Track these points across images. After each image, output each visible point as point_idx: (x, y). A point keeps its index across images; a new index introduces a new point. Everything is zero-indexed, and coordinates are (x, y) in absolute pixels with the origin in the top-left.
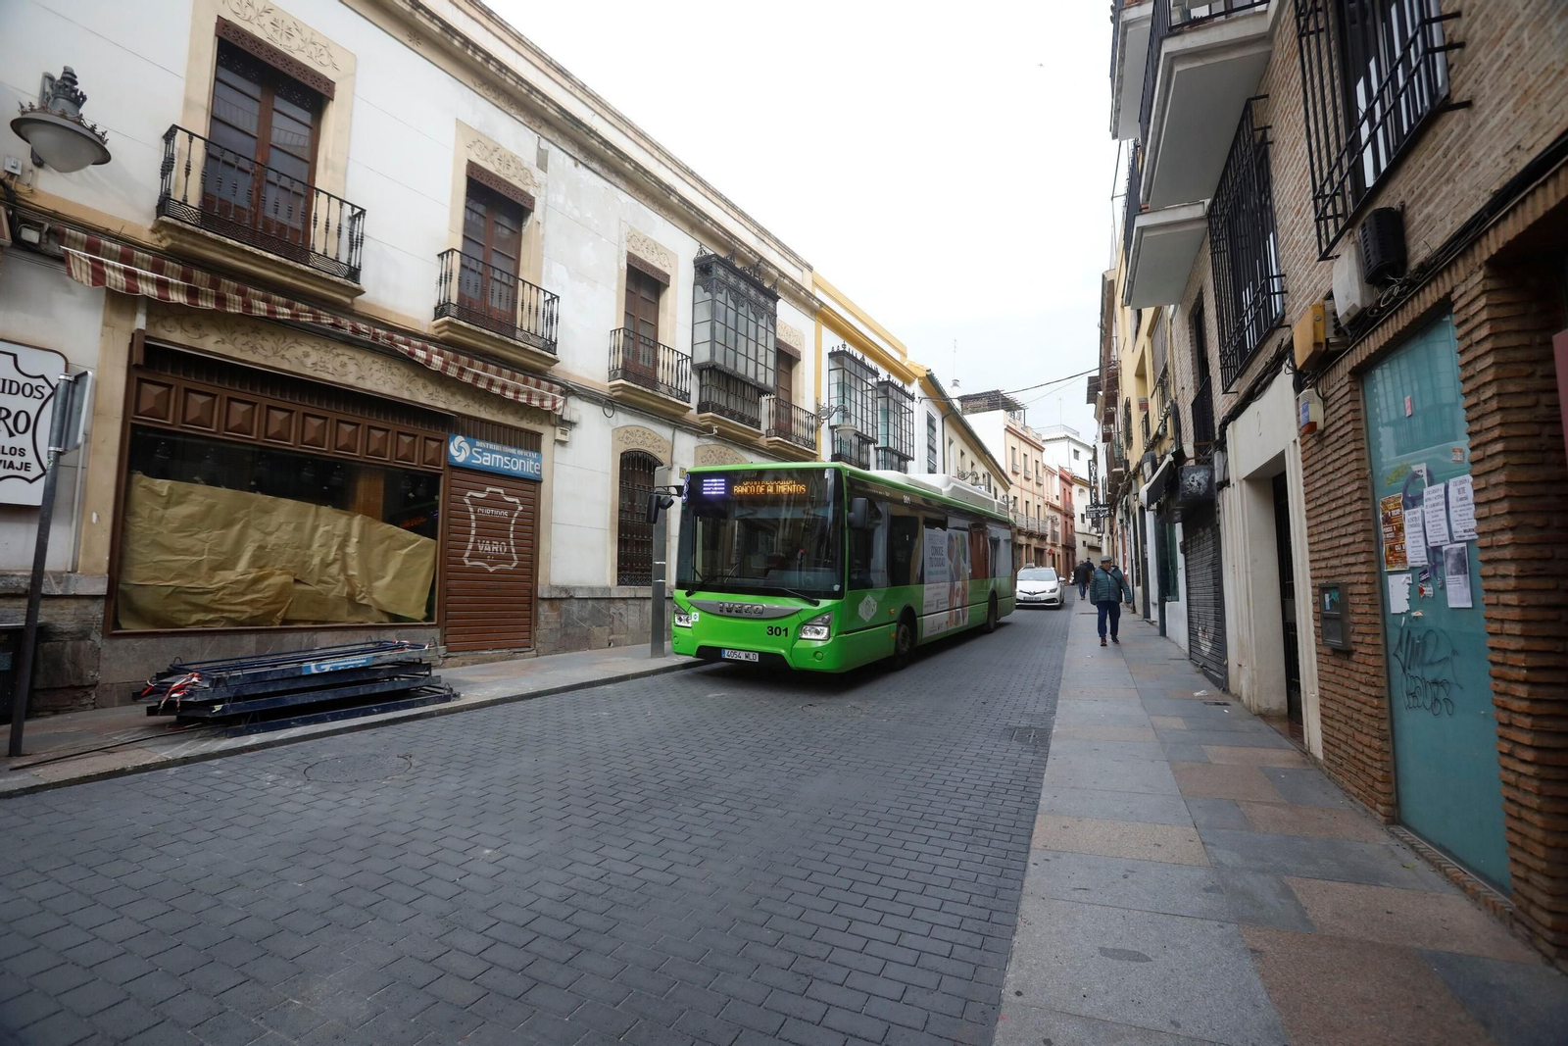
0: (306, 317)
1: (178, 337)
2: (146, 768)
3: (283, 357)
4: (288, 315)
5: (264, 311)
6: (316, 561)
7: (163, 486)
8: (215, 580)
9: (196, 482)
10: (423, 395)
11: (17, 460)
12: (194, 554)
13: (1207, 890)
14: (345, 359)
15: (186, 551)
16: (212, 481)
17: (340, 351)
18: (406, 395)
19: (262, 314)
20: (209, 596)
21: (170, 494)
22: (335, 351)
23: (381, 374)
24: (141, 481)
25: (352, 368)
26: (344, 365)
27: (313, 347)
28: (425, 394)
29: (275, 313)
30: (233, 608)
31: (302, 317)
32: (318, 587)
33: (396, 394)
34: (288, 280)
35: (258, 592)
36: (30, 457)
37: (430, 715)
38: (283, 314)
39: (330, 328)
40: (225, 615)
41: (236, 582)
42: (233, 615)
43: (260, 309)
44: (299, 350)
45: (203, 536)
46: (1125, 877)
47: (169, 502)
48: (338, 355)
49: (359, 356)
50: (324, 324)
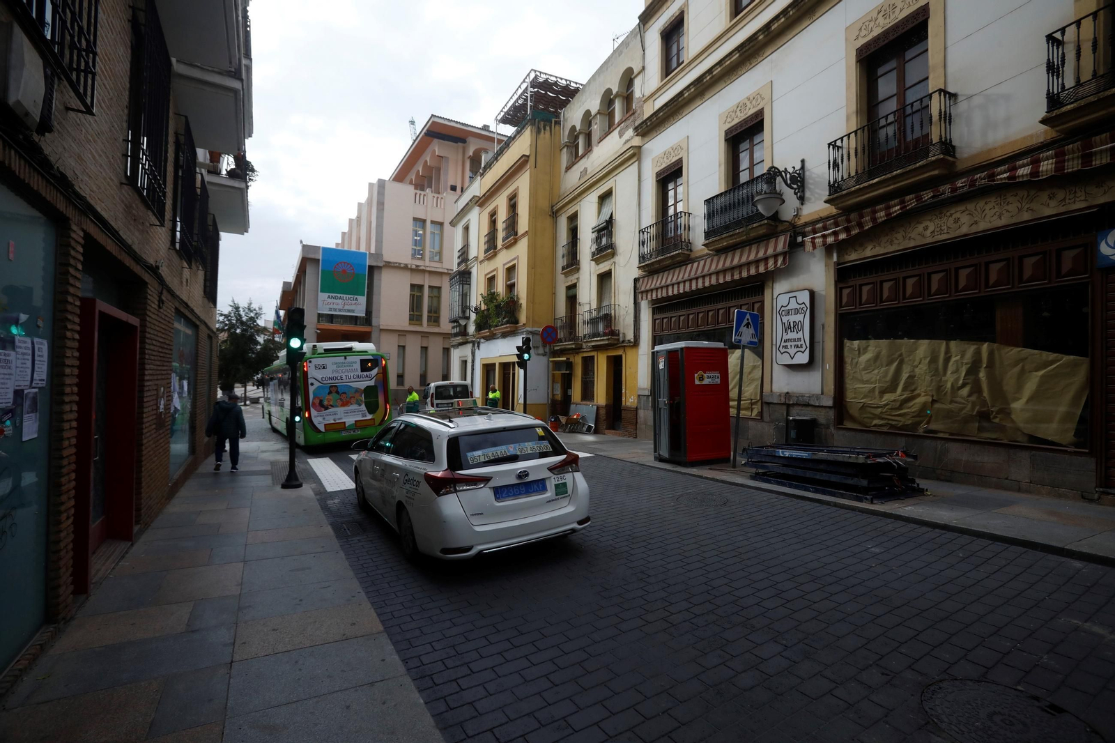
0: (911, 204)
1: (853, 256)
3: (910, 238)
4: (898, 210)
5: (884, 216)
6: (949, 385)
7: (856, 343)
8: (883, 399)
9: (870, 339)
10: (1048, 207)
11: (799, 343)
12: (872, 383)
14: (958, 215)
15: (867, 382)
16: (877, 337)
17: (952, 212)
18: (1026, 216)
19: (883, 219)
20: (880, 410)
21: (859, 349)
22: (948, 214)
23: (994, 211)
24: (847, 343)
25: (965, 219)
26: (957, 221)
27: (930, 220)
28: (1053, 203)
29: (891, 214)
30: (893, 418)
31: (908, 205)
32: (951, 406)
33: (1014, 221)
34: (892, 187)
35: (909, 408)
36: (802, 342)
38: (896, 211)
39: (931, 200)
40: (890, 422)
41: (894, 401)
42: (894, 423)
43: (881, 217)
44: (920, 228)
45: (876, 371)
47: (860, 352)
48: (951, 215)
49: (971, 206)
50: (926, 201)
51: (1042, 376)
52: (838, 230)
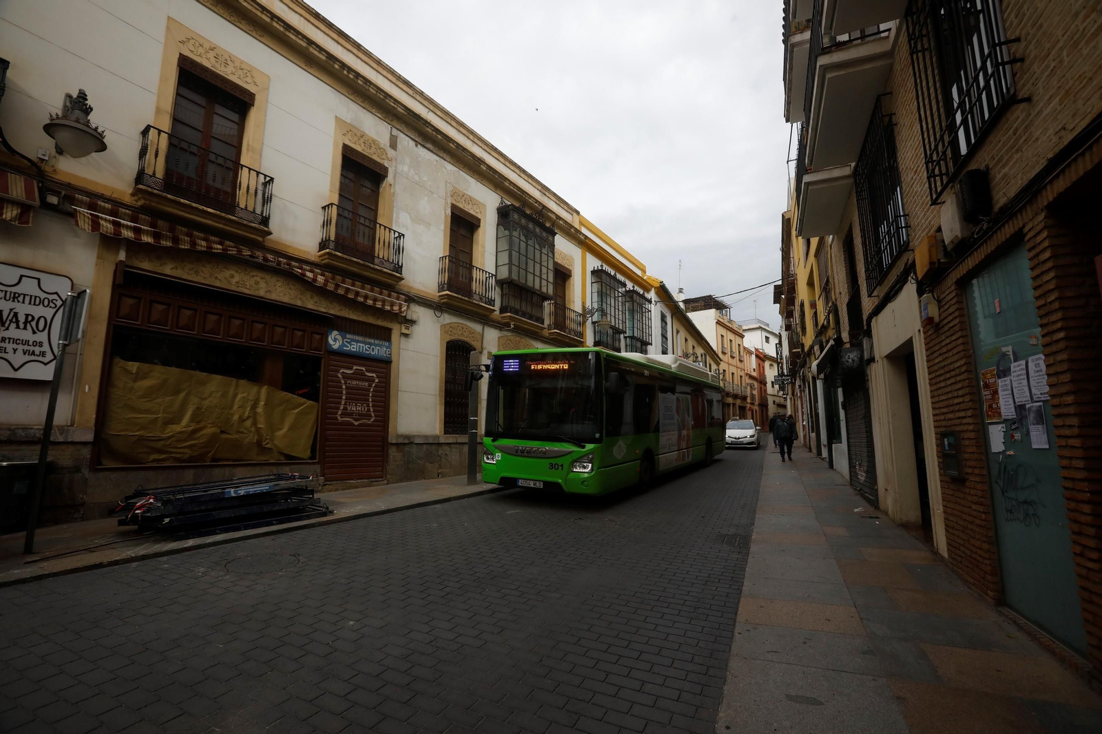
0: (232, 250)
1: (146, 265)
2: (116, 563)
3: (216, 278)
4: (220, 249)
5: (204, 247)
6: (236, 417)
7: (133, 366)
8: (166, 432)
9: (156, 364)
10: (310, 303)
11: (37, 350)
12: (153, 413)
13: (864, 653)
14: (258, 279)
15: (147, 411)
16: (166, 363)
17: (254, 274)
18: (299, 303)
19: (203, 249)
20: (162, 442)
21: (138, 373)
22: (251, 274)
23: (282, 289)
24: (119, 363)
25: (262, 284)
26: (257, 283)
27: (237, 271)
28: (312, 302)
29: (212, 248)
30: (178, 450)
31: (230, 250)
32: (237, 436)
33: (292, 302)
34: (221, 226)
35: (195, 440)
36: (46, 348)
37: (313, 526)
38: (217, 249)
39: (248, 258)
40: (173, 455)
41: (181, 433)
42: (178, 456)
43: (201, 246)
44: (228, 273)
45: (159, 400)
46: (805, 643)
47: (138, 377)
48: (253, 276)
49: (268, 277)
50: (244, 255)
51: (298, 413)
52: (144, 230)
